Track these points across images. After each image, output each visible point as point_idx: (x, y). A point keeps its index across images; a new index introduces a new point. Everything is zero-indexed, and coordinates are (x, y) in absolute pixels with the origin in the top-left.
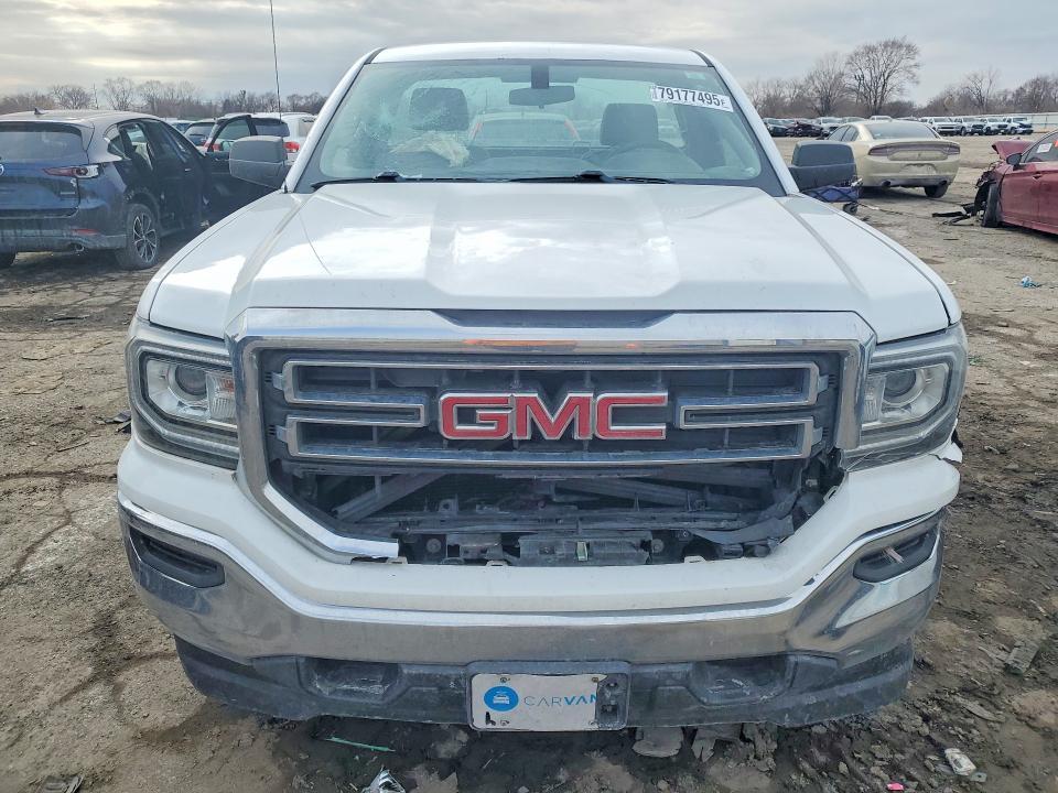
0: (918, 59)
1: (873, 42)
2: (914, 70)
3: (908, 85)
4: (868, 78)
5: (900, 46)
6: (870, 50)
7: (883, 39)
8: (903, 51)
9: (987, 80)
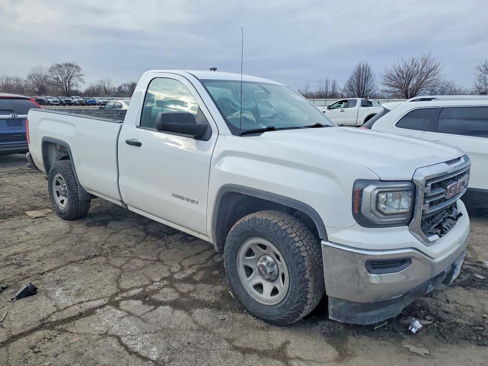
0: (81, 72)
1: (60, 63)
2: (80, 77)
3: (79, 83)
4: (60, 79)
5: (73, 66)
6: (59, 66)
7: (65, 62)
8: (75, 68)
9: (106, 83)
